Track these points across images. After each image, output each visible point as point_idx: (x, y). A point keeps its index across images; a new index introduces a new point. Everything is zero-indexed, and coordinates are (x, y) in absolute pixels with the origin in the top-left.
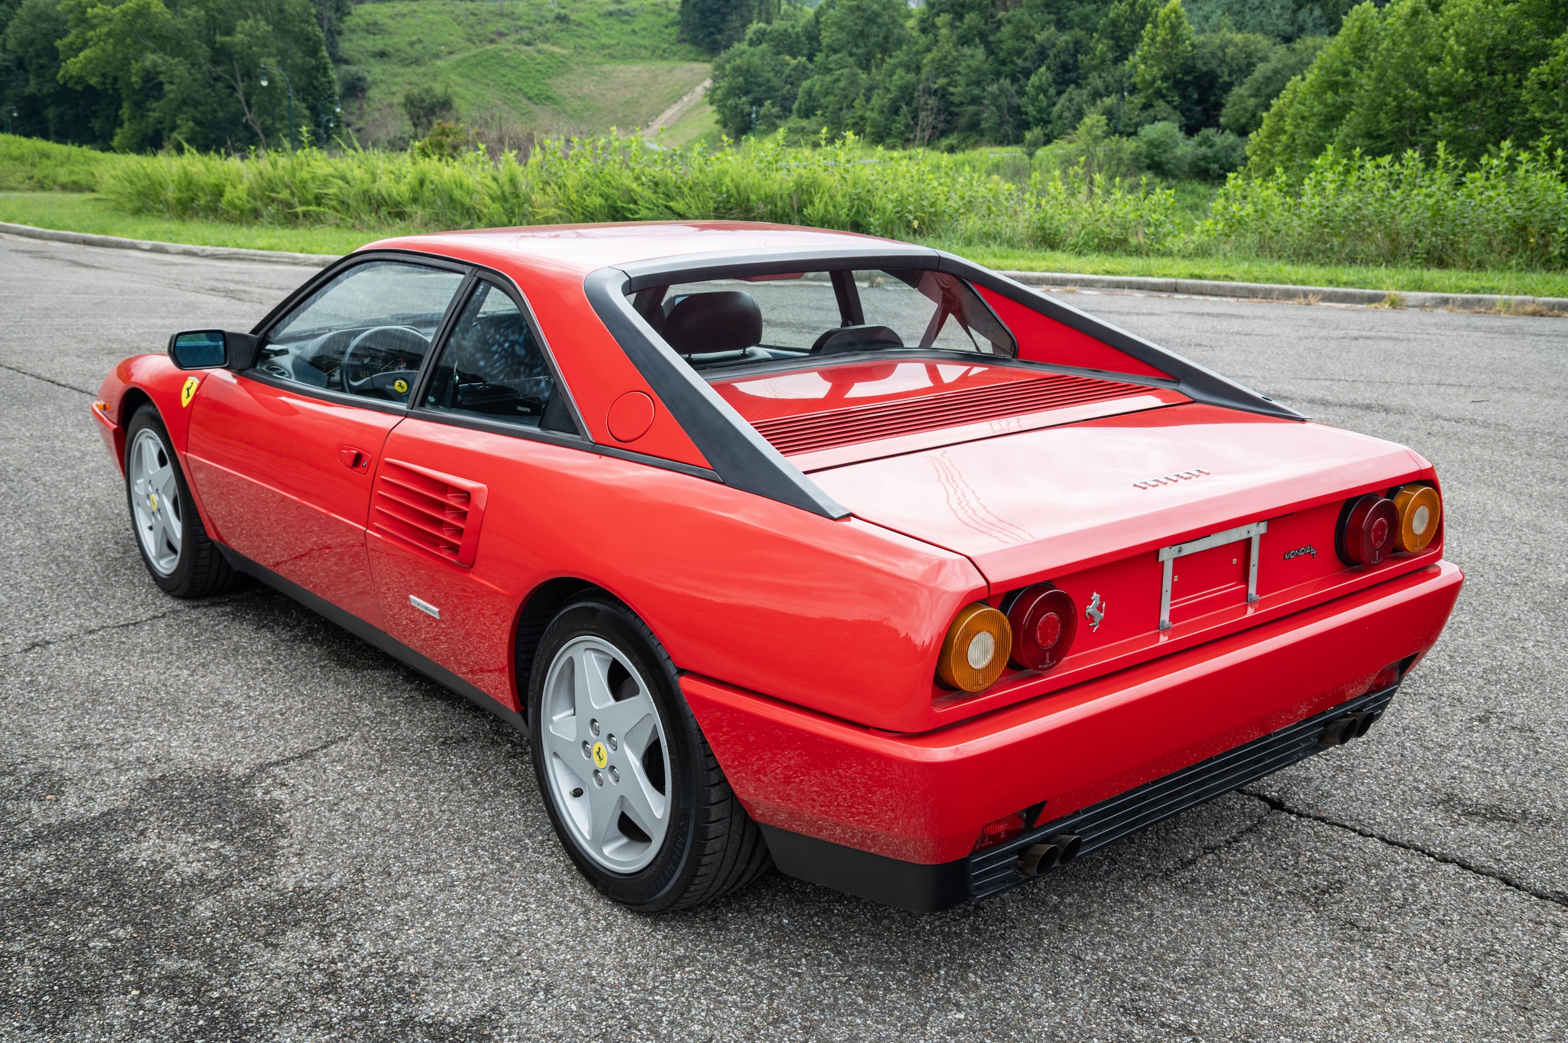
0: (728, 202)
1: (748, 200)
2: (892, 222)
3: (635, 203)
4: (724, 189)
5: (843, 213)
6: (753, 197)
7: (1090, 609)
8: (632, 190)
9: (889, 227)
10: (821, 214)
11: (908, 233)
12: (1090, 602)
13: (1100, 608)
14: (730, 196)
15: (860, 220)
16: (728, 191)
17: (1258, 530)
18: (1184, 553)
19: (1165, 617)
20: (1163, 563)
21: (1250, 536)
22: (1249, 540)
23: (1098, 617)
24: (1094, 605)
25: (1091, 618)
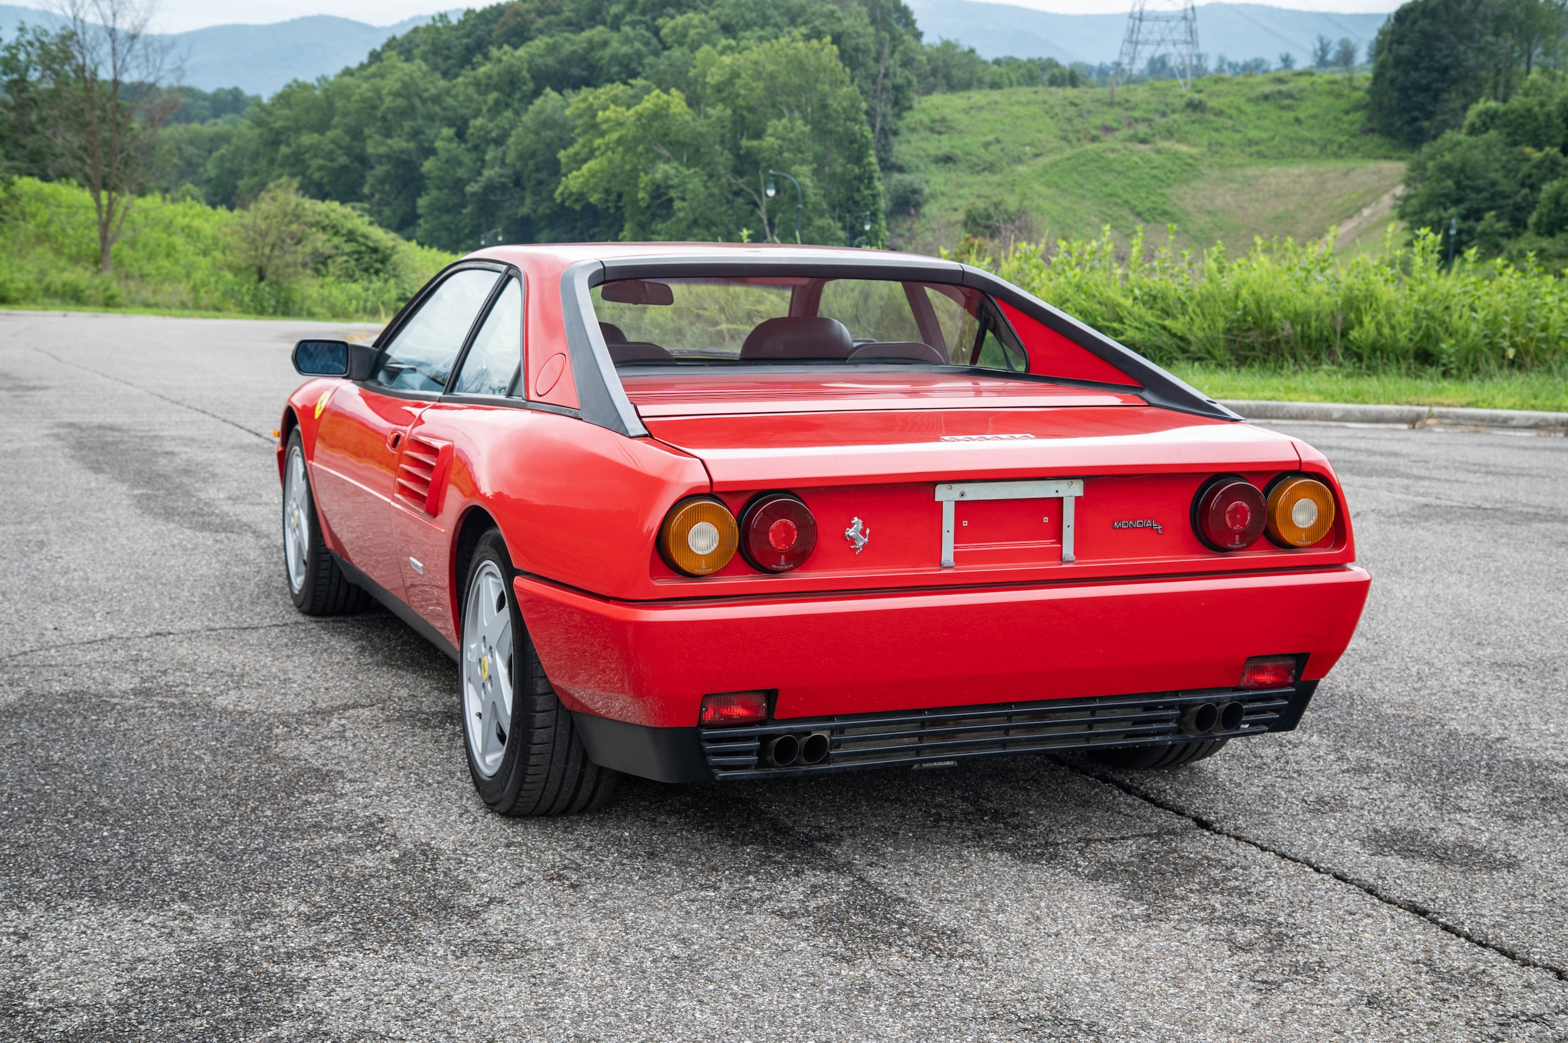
0: (1245, 321)
1: (1271, 318)
2: (1476, 349)
3: (1121, 320)
4: (1240, 304)
5: (1402, 336)
6: (1277, 315)
7: (851, 532)
8: (1119, 305)
9: (1471, 356)
10: (1370, 340)
11: (1501, 367)
12: (851, 526)
13: (863, 533)
14: (1246, 312)
15: (1431, 348)
16: (1245, 306)
17: (1071, 491)
18: (969, 497)
19: (948, 553)
20: (941, 503)
21: (1060, 495)
22: (1061, 500)
23: (862, 541)
24: (855, 529)
25: (852, 541)
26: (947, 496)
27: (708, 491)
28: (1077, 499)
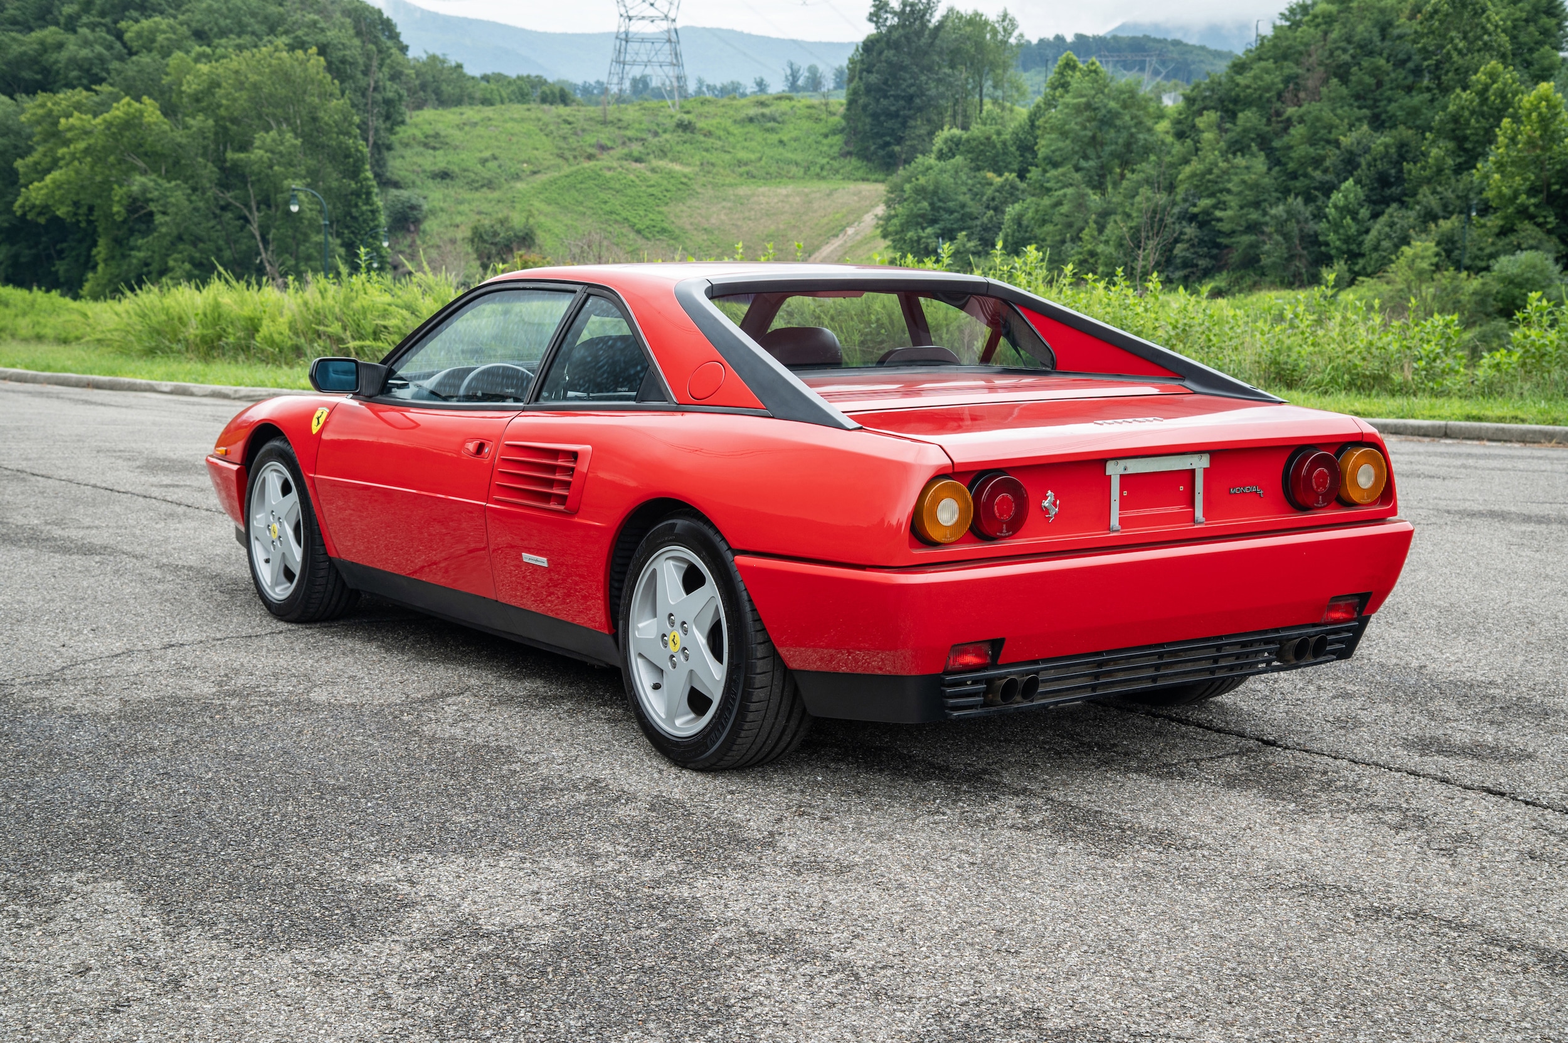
7: (1046, 503)
12: (1046, 498)
13: (1054, 504)
17: (1200, 463)
18: (1130, 471)
19: (1115, 522)
20: (1110, 476)
21: (1193, 467)
22: (1193, 471)
23: (1054, 511)
24: (1049, 500)
25: (1047, 511)
26: (1114, 470)
27: (950, 471)
28: (1205, 470)
